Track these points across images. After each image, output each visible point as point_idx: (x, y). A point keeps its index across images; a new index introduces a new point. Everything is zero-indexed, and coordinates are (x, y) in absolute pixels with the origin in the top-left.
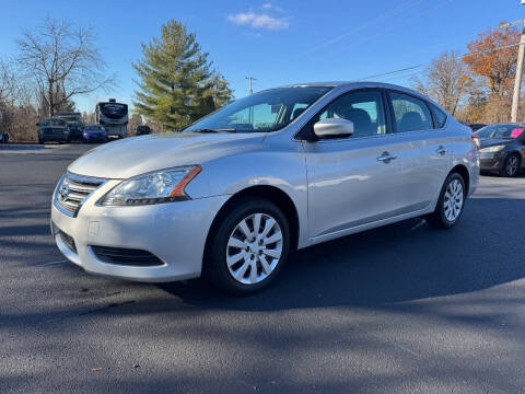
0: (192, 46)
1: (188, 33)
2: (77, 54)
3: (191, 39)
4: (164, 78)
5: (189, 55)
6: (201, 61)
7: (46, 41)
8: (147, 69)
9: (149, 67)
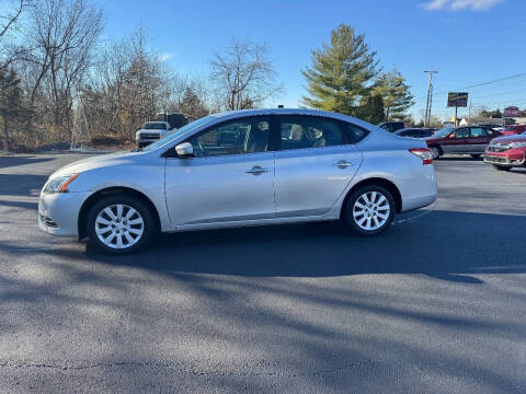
0: (360, 47)
1: (356, 35)
2: (254, 67)
3: (360, 40)
4: (329, 82)
5: (356, 56)
6: (368, 61)
7: (230, 59)
8: (315, 74)
9: (318, 72)
